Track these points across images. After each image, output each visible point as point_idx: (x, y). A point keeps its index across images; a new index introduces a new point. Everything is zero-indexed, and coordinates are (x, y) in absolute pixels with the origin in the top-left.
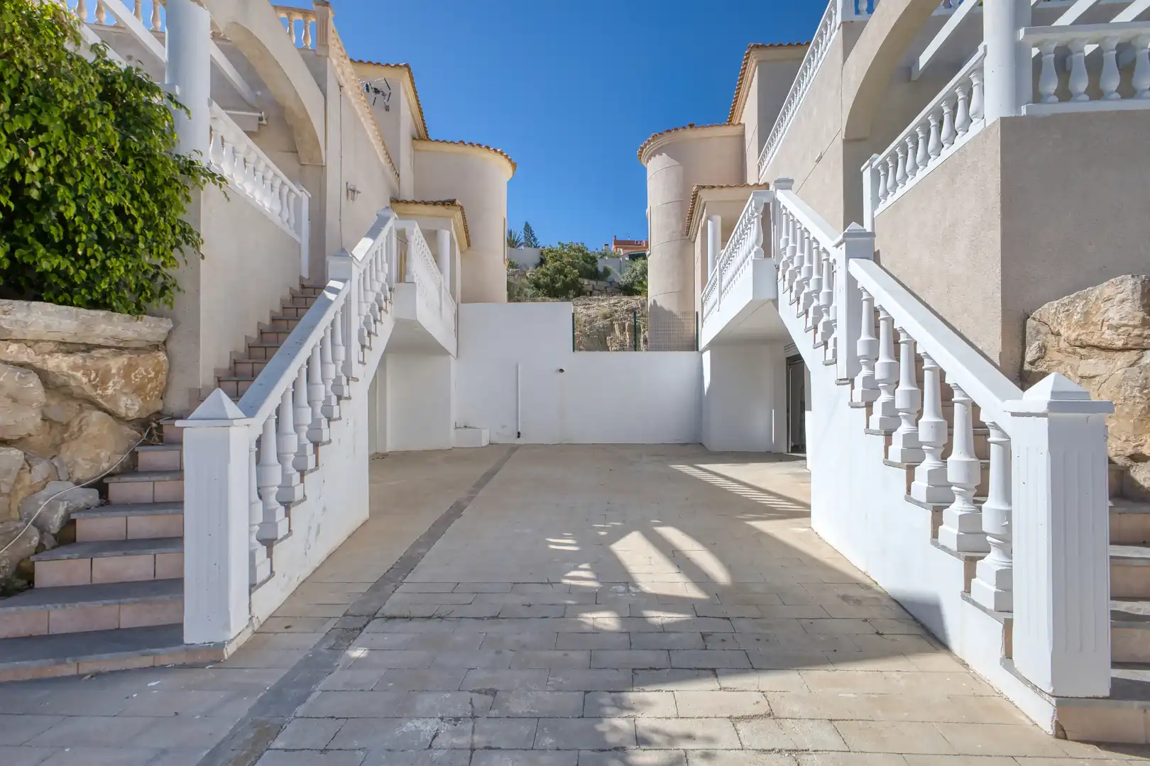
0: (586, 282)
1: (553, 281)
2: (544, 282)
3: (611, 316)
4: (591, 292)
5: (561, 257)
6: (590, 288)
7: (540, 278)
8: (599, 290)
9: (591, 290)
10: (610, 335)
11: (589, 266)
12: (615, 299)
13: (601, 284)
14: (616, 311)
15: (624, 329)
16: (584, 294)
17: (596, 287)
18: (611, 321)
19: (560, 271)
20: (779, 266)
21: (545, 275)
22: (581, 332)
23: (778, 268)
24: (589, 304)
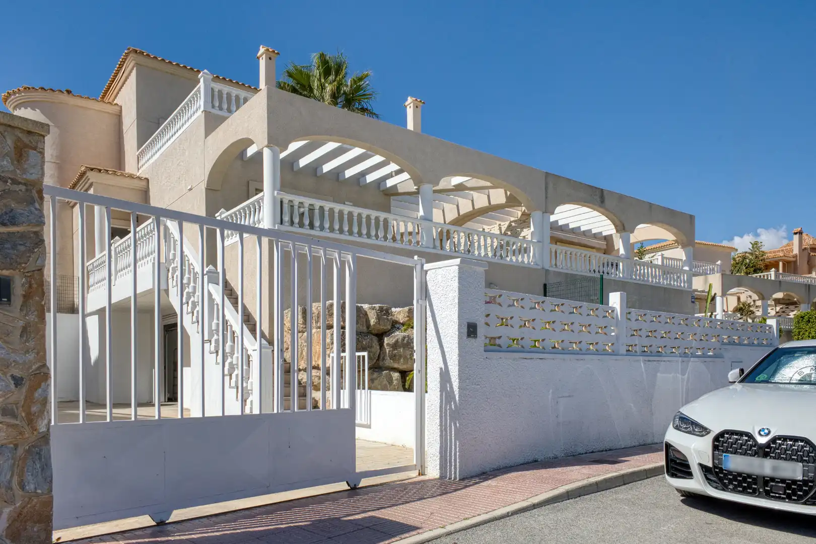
20: (169, 269)
23: (169, 270)
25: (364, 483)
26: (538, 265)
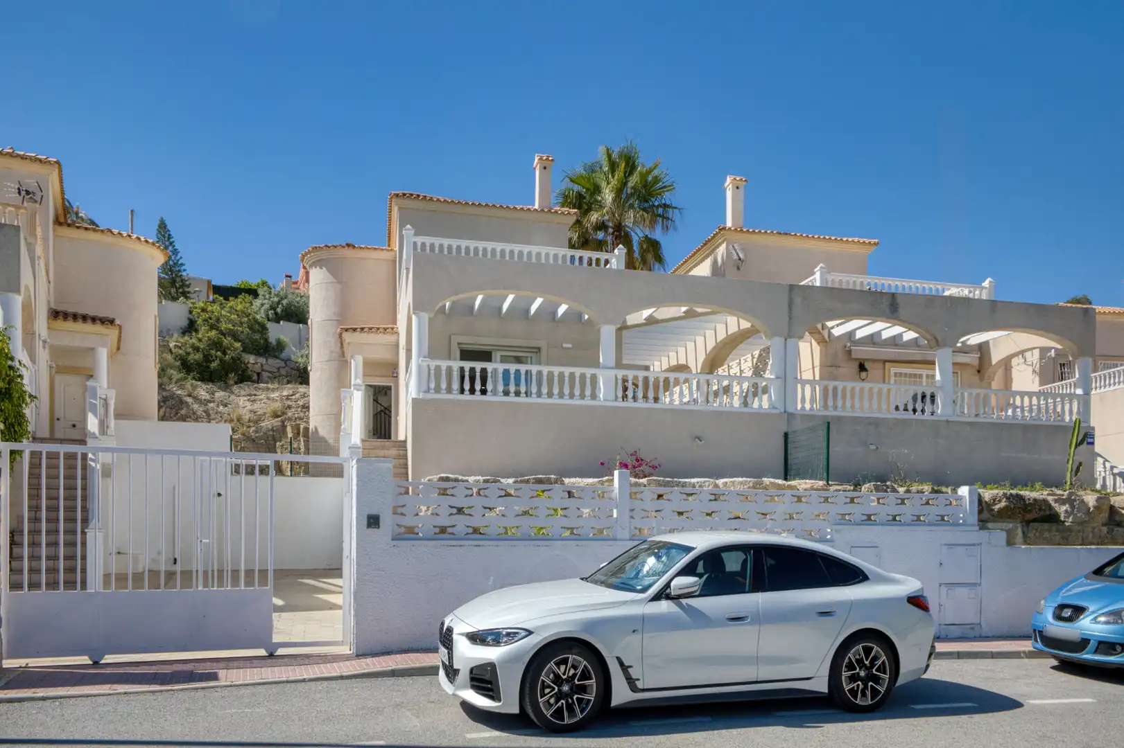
0: (251, 359)
1: (208, 359)
2: (195, 360)
3: (284, 413)
4: (258, 374)
5: (218, 320)
6: (257, 368)
7: (188, 354)
8: (270, 372)
9: (259, 371)
10: (280, 441)
11: (257, 336)
12: (290, 389)
13: (273, 363)
14: (289, 407)
15: (298, 434)
16: (249, 379)
17: (266, 367)
18: (283, 422)
19: (216, 345)
21: (197, 349)
22: (243, 434)
24: (255, 395)
25: (280, 652)
26: (776, 408)
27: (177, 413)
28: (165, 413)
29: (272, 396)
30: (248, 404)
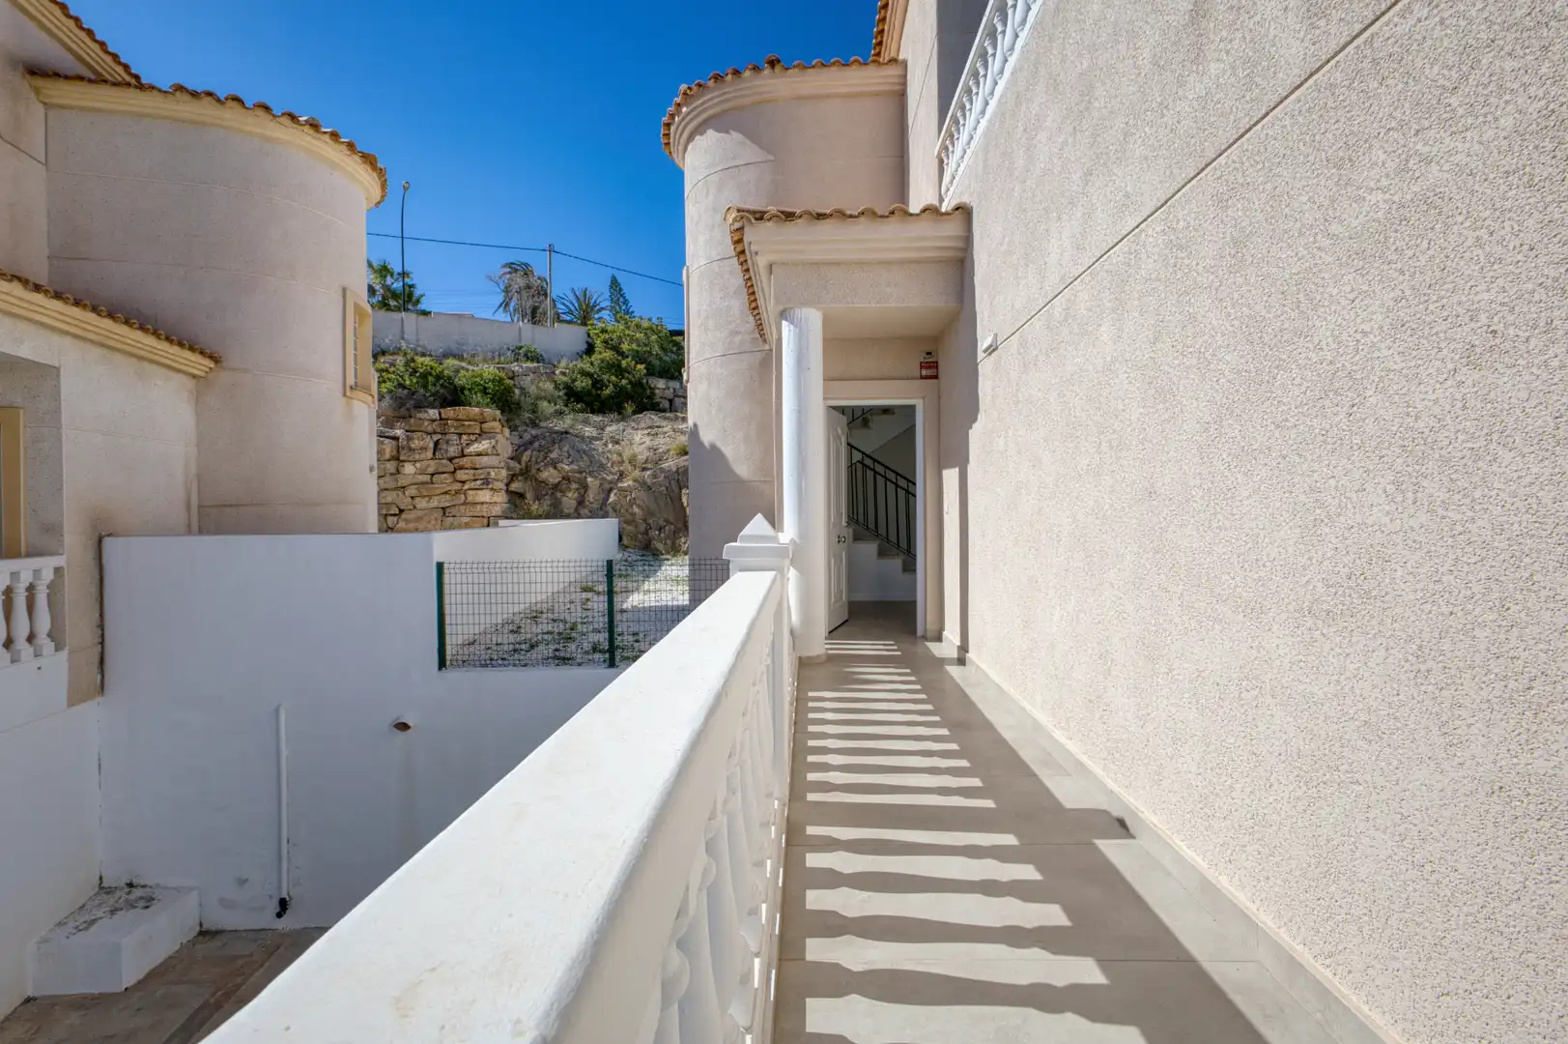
0: (660, 383)
2: (583, 388)
4: (671, 401)
5: (620, 342)
6: (669, 394)
7: (574, 381)
9: (671, 397)
19: (612, 368)
21: (586, 373)
22: (636, 480)
27: (545, 458)
28: (531, 457)
29: (681, 427)
30: (647, 440)
